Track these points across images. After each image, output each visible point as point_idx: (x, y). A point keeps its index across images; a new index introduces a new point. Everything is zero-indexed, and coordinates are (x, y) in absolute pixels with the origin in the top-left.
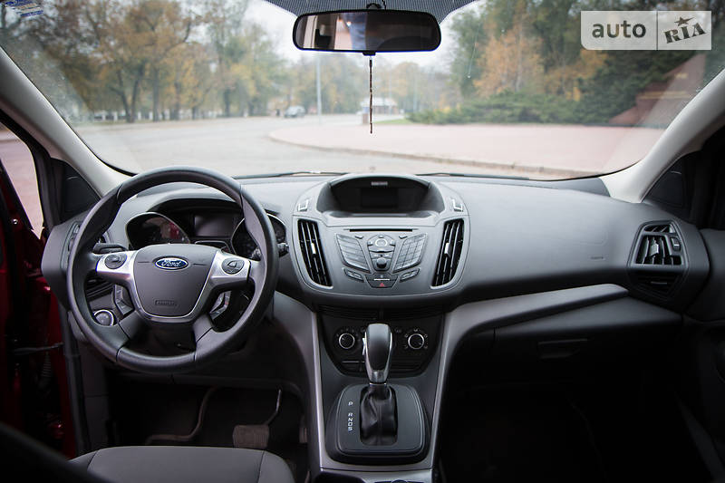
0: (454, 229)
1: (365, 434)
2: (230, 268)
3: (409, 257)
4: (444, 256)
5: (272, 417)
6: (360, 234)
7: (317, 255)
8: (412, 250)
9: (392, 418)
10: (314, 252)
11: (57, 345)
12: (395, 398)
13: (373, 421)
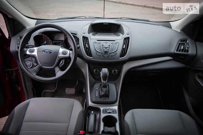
0: (127, 40)
1: (101, 97)
2: (64, 53)
3: (114, 49)
4: (124, 49)
5: (76, 86)
6: (100, 42)
7: (88, 48)
8: (114, 47)
9: (108, 93)
10: (87, 47)
11: (16, 68)
12: (109, 87)
13: (103, 94)
